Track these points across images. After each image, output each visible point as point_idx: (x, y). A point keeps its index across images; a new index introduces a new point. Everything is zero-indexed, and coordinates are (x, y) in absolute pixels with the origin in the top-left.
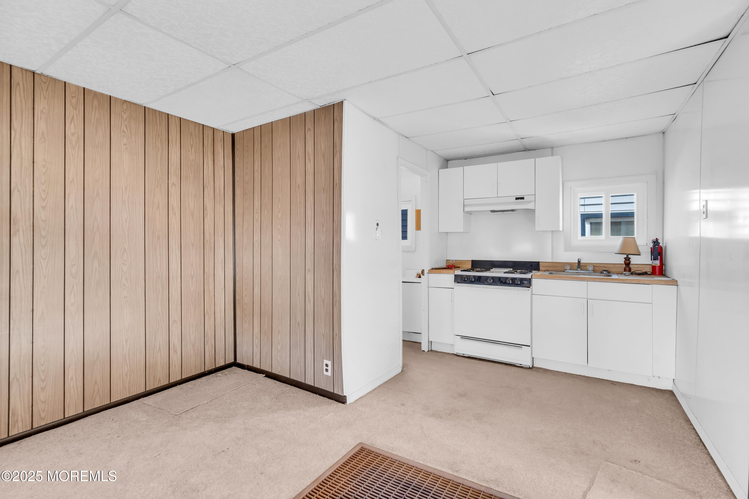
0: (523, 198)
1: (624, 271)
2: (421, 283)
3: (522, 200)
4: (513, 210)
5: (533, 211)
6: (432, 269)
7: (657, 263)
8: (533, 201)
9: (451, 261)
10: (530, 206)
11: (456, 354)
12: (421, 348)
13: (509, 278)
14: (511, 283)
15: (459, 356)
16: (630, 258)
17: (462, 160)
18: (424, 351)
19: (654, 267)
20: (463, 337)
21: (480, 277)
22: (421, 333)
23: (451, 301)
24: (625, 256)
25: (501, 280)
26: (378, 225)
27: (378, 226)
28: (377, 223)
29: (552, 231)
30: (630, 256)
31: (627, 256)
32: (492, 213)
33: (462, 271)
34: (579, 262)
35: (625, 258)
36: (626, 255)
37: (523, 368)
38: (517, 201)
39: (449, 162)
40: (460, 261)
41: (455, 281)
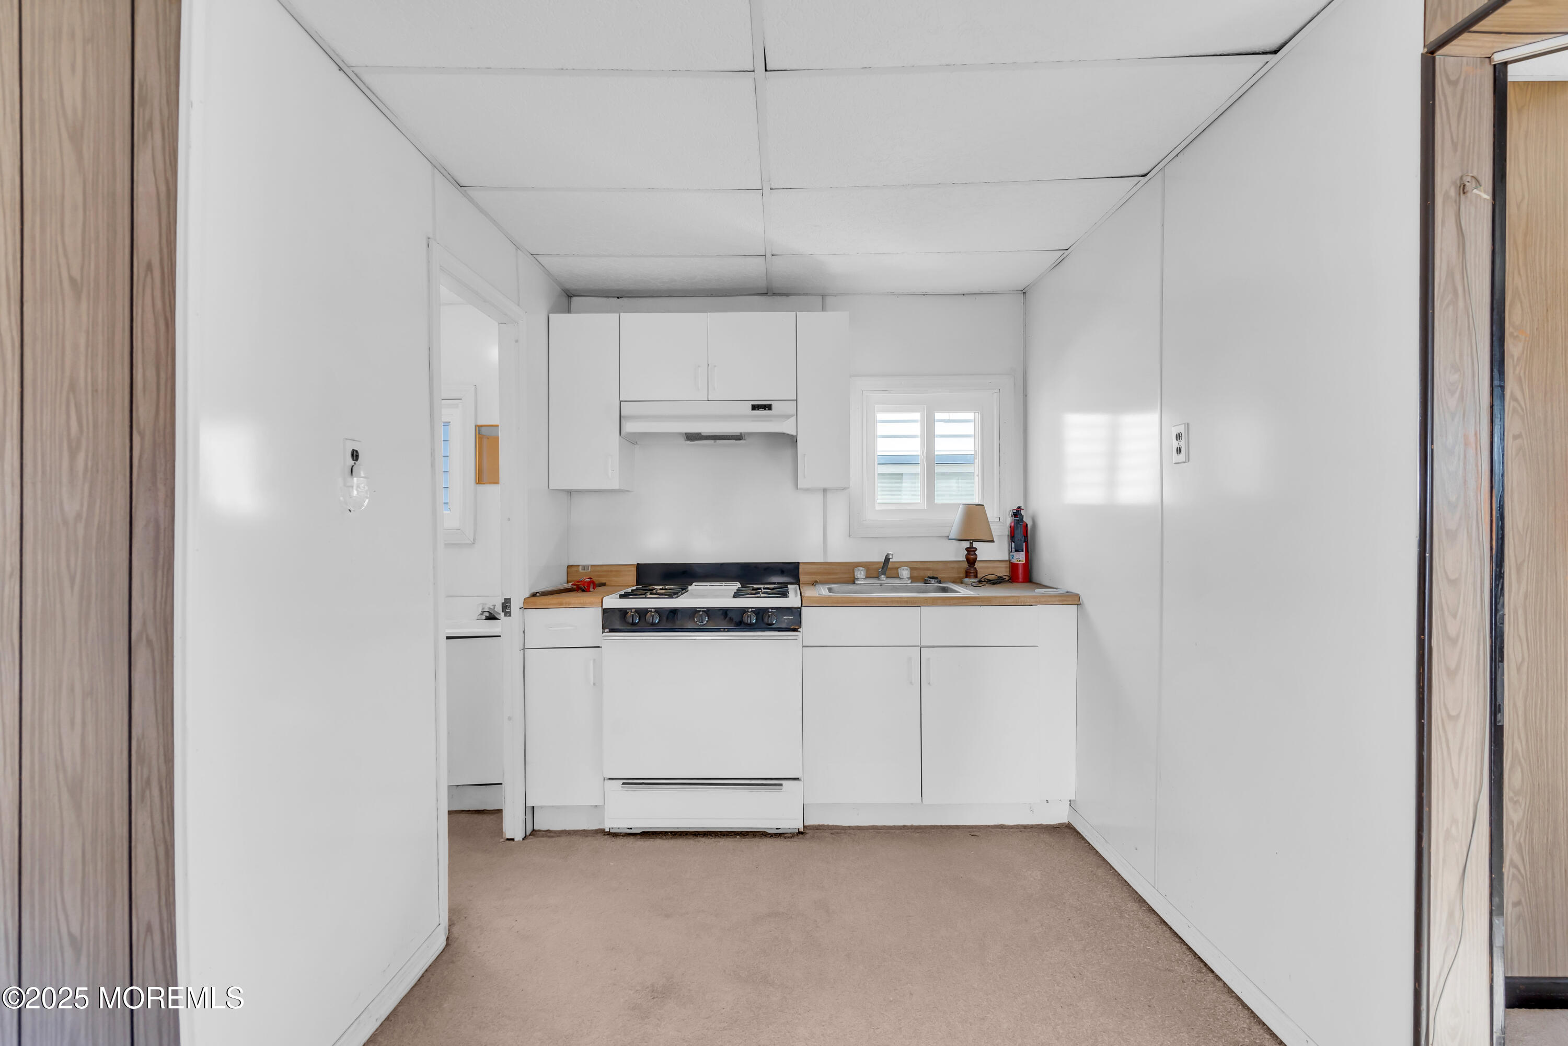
0: (768, 407)
1: (967, 577)
2: (500, 636)
3: (767, 412)
4: (739, 437)
5: (792, 440)
6: (534, 595)
7: (1020, 557)
8: (792, 416)
9: (580, 568)
10: (787, 427)
11: (607, 830)
12: (500, 831)
13: (750, 610)
14: (754, 622)
15: (615, 835)
16: (976, 549)
17: (610, 299)
18: (513, 840)
19: (1013, 567)
20: (630, 782)
21: (674, 612)
22: (501, 784)
23: (594, 684)
24: (967, 544)
25: (730, 615)
26: (355, 455)
27: (357, 460)
28: (353, 451)
29: (825, 490)
30: (975, 545)
31: (971, 544)
32: (689, 442)
33: (622, 596)
34: (887, 559)
35: (967, 549)
36: (969, 542)
37: (785, 837)
38: (756, 412)
39: (575, 299)
40: (605, 568)
41: (603, 628)
